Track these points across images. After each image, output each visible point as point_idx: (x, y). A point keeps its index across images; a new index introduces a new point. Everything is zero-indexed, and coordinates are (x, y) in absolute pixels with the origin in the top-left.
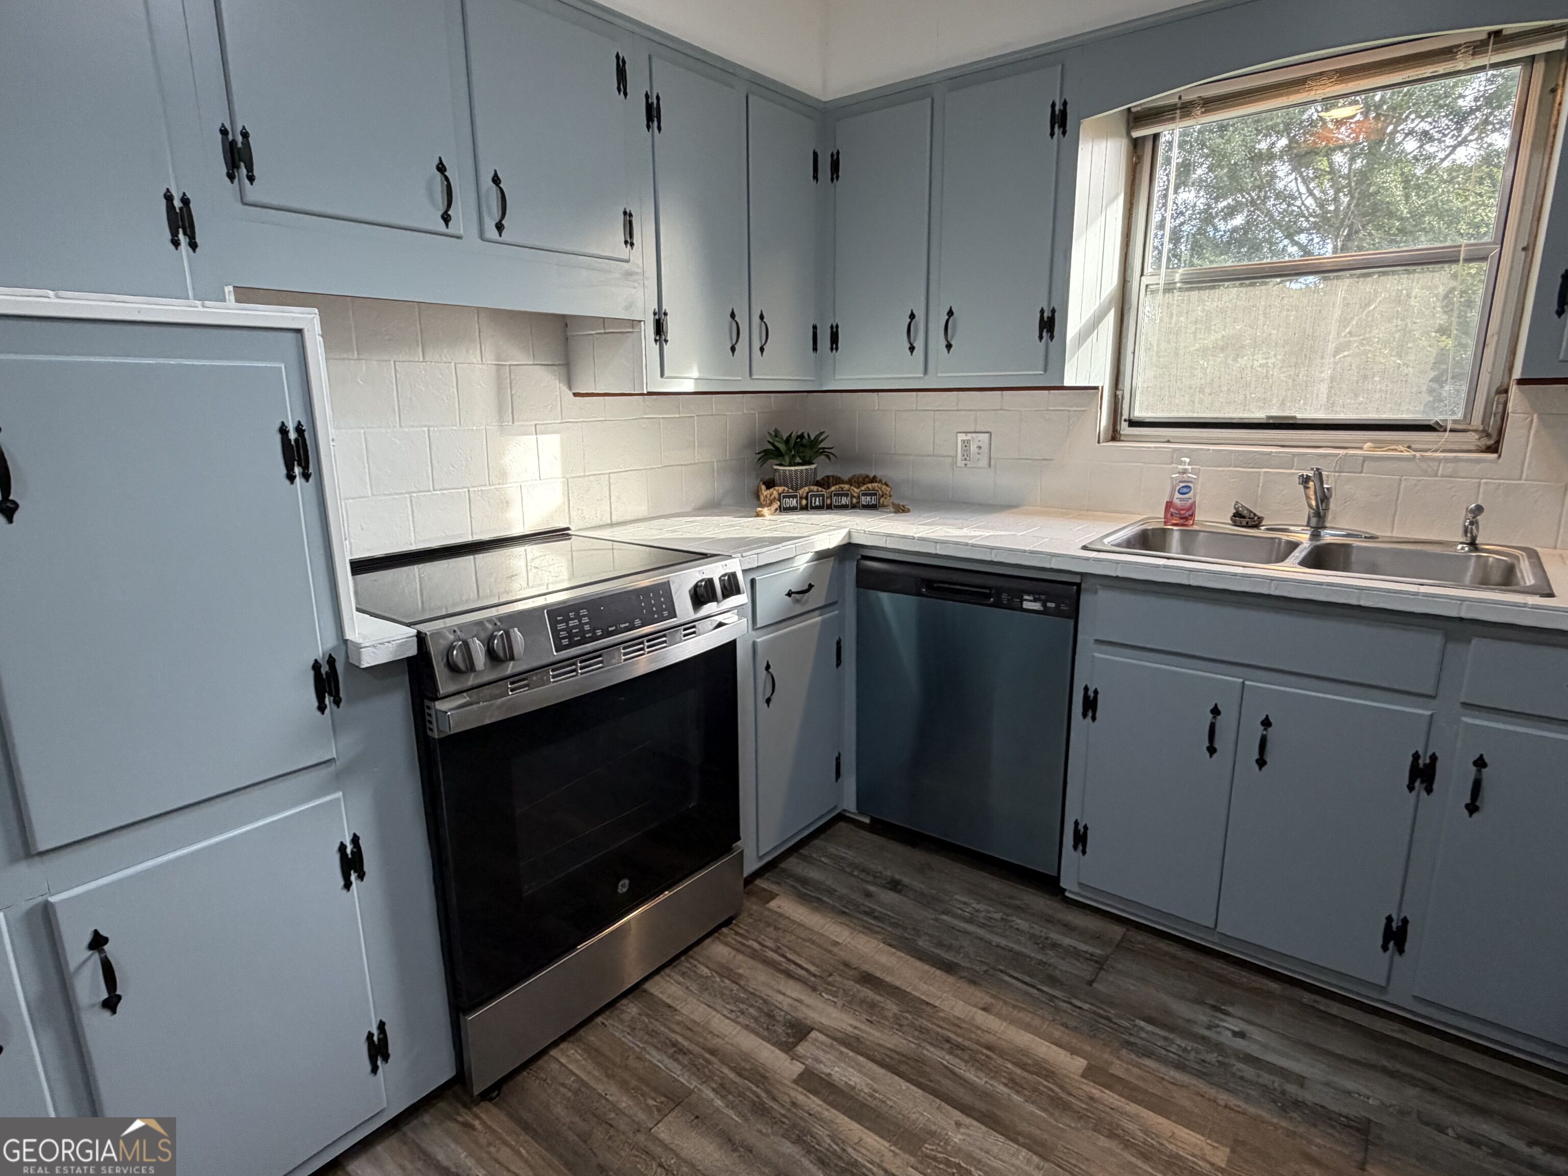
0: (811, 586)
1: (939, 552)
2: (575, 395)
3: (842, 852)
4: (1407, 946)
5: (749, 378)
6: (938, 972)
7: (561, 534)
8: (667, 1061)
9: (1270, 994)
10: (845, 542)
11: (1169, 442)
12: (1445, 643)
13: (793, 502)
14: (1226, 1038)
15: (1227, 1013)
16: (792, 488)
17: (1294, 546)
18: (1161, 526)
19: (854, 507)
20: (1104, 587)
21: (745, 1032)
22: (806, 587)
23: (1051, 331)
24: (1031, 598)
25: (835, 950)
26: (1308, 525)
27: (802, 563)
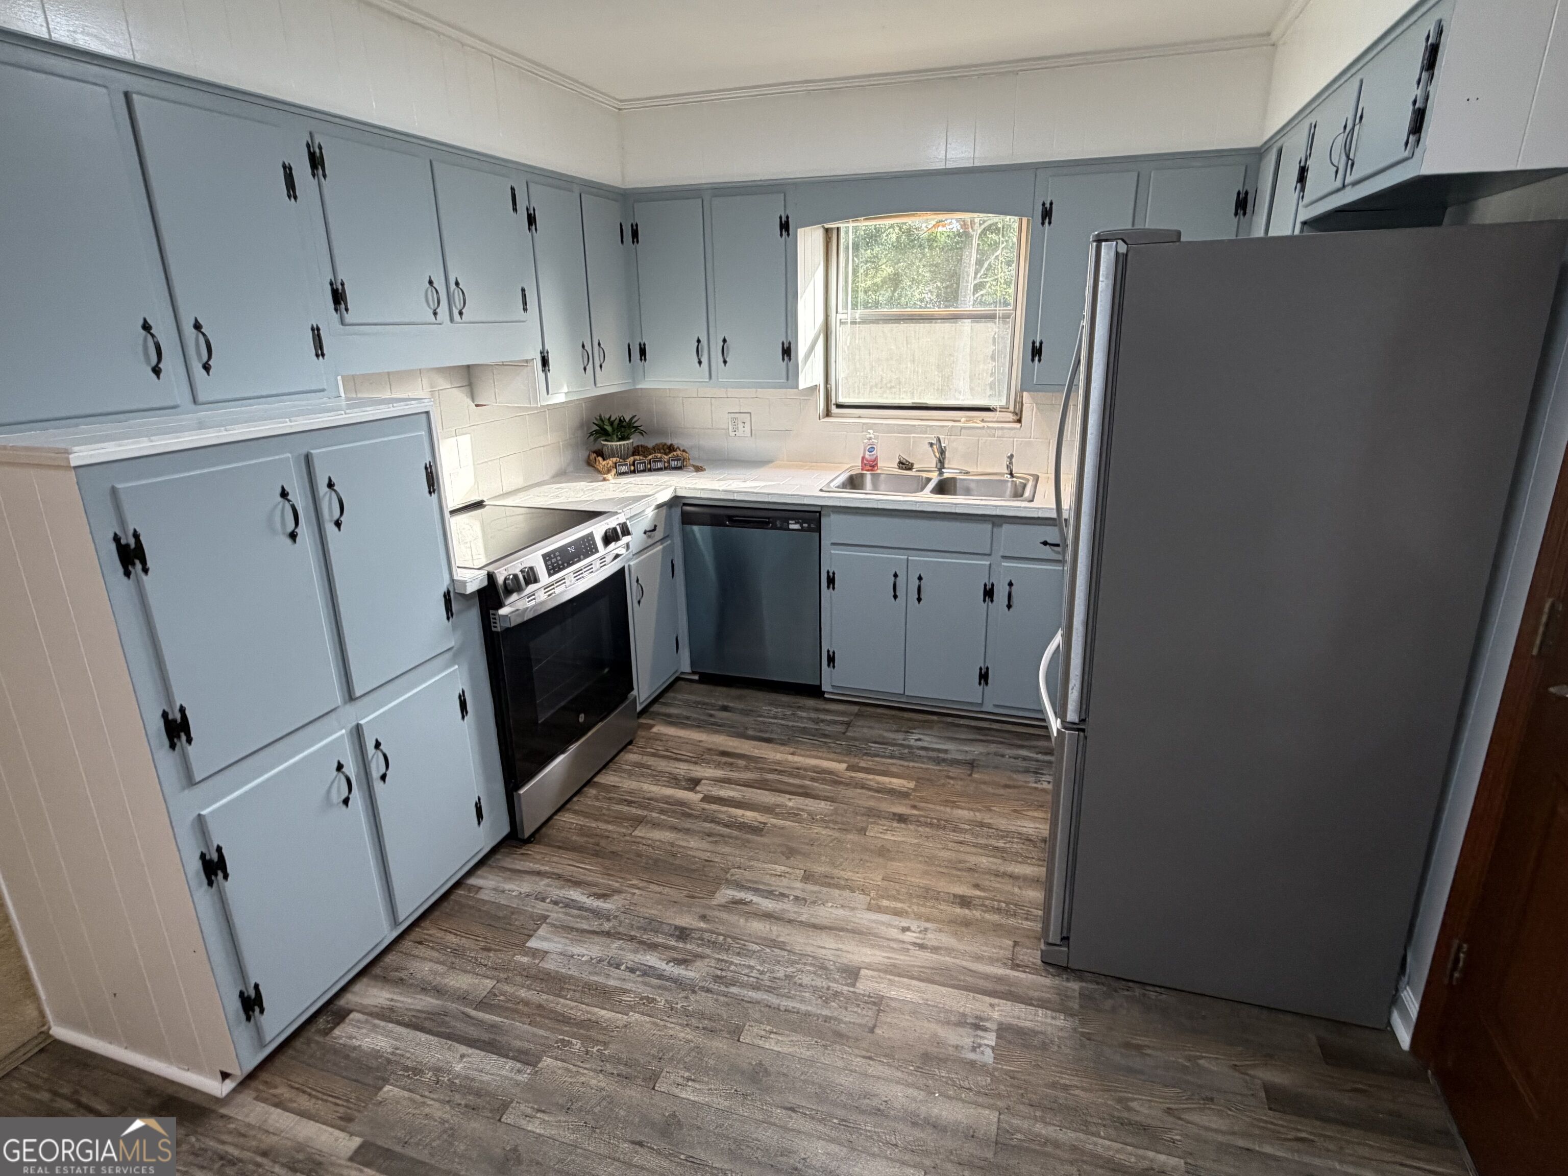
0: (655, 526)
1: (736, 498)
2: (477, 406)
3: (687, 697)
4: (989, 681)
5: (594, 386)
6: (763, 744)
7: (479, 505)
8: (626, 808)
9: (932, 721)
10: (673, 495)
11: (860, 417)
12: (993, 529)
13: (624, 469)
14: (912, 743)
15: (913, 733)
16: (621, 458)
17: (929, 480)
18: (860, 471)
19: (666, 468)
20: (834, 512)
21: (664, 788)
22: (653, 528)
23: (789, 355)
24: (793, 522)
25: (701, 744)
26: (936, 467)
27: (650, 513)
